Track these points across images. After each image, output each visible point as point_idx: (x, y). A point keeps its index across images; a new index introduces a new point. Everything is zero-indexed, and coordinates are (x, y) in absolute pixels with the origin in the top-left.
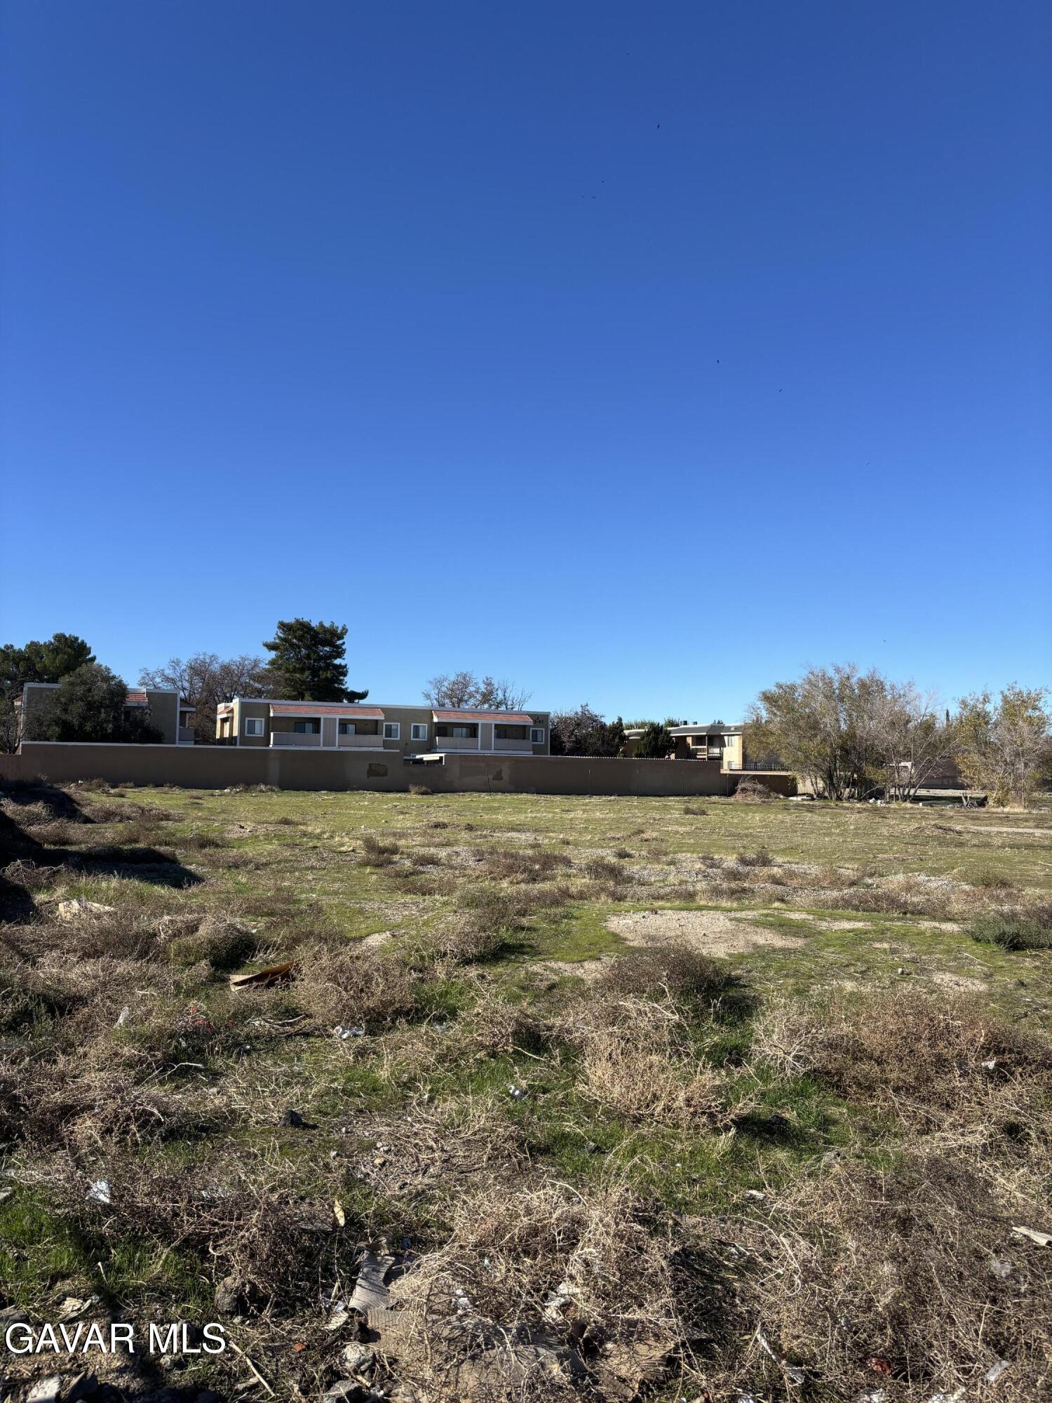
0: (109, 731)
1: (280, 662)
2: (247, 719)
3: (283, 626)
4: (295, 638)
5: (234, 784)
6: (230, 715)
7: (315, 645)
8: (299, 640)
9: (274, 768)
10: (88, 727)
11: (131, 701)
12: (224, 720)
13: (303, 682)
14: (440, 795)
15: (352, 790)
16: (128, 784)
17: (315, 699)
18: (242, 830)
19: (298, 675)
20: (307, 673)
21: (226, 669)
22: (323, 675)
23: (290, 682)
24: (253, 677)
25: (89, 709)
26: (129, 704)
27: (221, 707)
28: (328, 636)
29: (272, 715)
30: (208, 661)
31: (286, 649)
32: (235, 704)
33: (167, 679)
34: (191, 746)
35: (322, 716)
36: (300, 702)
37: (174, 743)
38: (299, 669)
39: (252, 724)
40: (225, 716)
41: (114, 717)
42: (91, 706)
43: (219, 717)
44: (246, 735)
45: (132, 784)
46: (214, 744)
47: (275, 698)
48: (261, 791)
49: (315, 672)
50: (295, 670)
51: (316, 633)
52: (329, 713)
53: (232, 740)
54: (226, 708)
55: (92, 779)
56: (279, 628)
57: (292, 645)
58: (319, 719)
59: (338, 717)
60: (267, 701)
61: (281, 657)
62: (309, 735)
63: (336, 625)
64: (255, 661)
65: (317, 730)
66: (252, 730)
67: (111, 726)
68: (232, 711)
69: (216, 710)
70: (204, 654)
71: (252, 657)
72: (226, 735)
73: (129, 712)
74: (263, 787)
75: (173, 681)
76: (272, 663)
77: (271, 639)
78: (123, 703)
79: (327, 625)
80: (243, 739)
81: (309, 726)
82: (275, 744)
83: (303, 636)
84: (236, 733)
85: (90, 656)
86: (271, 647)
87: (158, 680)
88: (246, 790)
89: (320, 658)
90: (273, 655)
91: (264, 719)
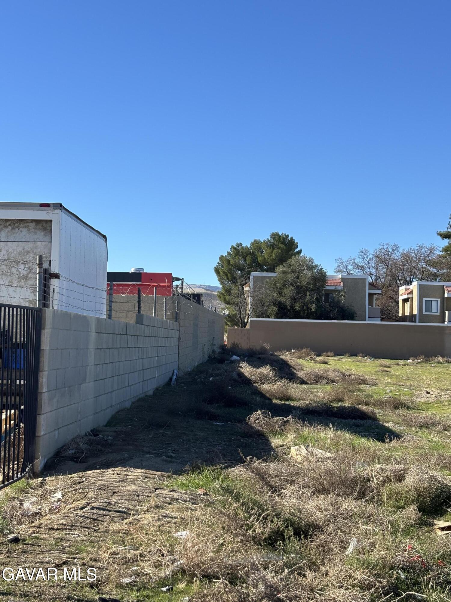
0: (313, 310)
2: (425, 299)
6: (410, 296)
9: (450, 344)
10: (297, 307)
11: (330, 286)
12: (405, 301)
16: (329, 354)
18: (428, 395)
24: (429, 263)
25: (298, 293)
26: (328, 288)
27: (402, 289)
29: (446, 295)
30: (390, 250)
32: (414, 286)
33: (358, 267)
34: (379, 322)
37: (365, 320)
39: (429, 303)
40: (406, 297)
41: (317, 299)
42: (300, 290)
43: (401, 298)
44: (425, 313)
45: (332, 354)
46: (397, 321)
47: (449, 281)
48: (439, 362)
53: (412, 318)
54: (406, 290)
55: (302, 349)
60: (442, 283)
64: (431, 249)
66: (429, 309)
67: (314, 306)
68: (411, 293)
69: (397, 292)
70: (388, 244)
71: (428, 246)
72: (407, 313)
73: (328, 294)
74: (440, 359)
75: (362, 268)
76: (446, 250)
78: (323, 287)
80: (422, 316)
82: (449, 321)
84: (415, 312)
85: (297, 250)
86: (445, 236)
87: (350, 267)
88: (426, 361)
90: (446, 242)
91: (439, 300)
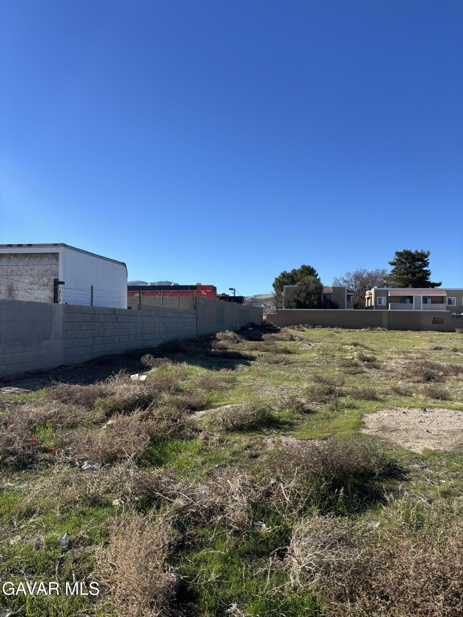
0: (315, 304)
1: (397, 270)
2: (378, 297)
3: (398, 254)
4: (404, 259)
5: (366, 327)
6: (370, 296)
7: (414, 261)
8: (406, 260)
9: (385, 320)
10: (307, 302)
11: (325, 291)
12: (368, 298)
13: (408, 279)
15: (424, 330)
16: (319, 326)
17: (413, 287)
19: (405, 276)
20: (409, 275)
21: (370, 275)
22: (418, 276)
23: (402, 280)
24: (385, 279)
25: (307, 295)
26: (324, 293)
27: (367, 292)
28: (420, 257)
29: (389, 295)
30: (362, 272)
31: (399, 264)
32: (372, 291)
33: (345, 281)
34: (353, 310)
35: (414, 295)
36: (407, 289)
37: (345, 309)
38: (406, 273)
39: (380, 300)
40: (368, 296)
41: (317, 298)
42: (309, 294)
43: (366, 297)
44: (378, 305)
45: (321, 326)
46: (365, 309)
47: (394, 288)
48: (379, 330)
49: (413, 274)
50: (404, 274)
51: (414, 256)
52: (418, 293)
53: (371, 307)
54: (369, 293)
55: (305, 324)
56: (396, 254)
57: (402, 262)
58: (412, 296)
59: (422, 295)
60: (387, 289)
61: (397, 268)
62: (408, 304)
63: (424, 251)
64: (383, 271)
65: (412, 302)
66: (380, 303)
67: (316, 302)
68: (371, 294)
69: (365, 295)
70: (361, 269)
71: (382, 269)
72: (369, 305)
73: (325, 296)
74: (379, 328)
75: (347, 282)
76: (393, 271)
77: (392, 260)
78: (321, 292)
79: (419, 251)
80: (377, 307)
81: (408, 300)
82: (391, 309)
83: (407, 257)
84: (373, 304)
86: (392, 264)
87: (341, 282)
88: (371, 330)
89: (416, 268)
90: (393, 267)
91: (385, 297)
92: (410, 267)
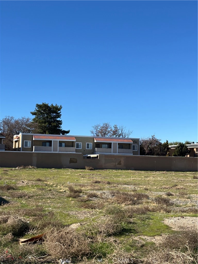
1: (37, 119)
2: (25, 141)
3: (38, 106)
4: (42, 110)
5: (19, 166)
7: (50, 113)
8: (44, 111)
9: (35, 160)
13: (45, 127)
14: (97, 170)
15: (64, 168)
17: (50, 134)
18: (23, 183)
19: (43, 124)
20: (47, 123)
21: (17, 122)
22: (53, 124)
23: (40, 127)
24: (27, 125)
27: (15, 136)
28: (55, 110)
29: (34, 139)
30: (10, 119)
31: (39, 115)
32: (20, 135)
34: (4, 151)
35: (52, 140)
36: (44, 135)
38: (44, 122)
39: (26, 143)
40: (16, 140)
43: (14, 140)
44: (24, 147)
46: (12, 150)
47: (35, 133)
48: (30, 168)
49: (50, 123)
50: (42, 123)
51: (50, 108)
52: (56, 139)
53: (19, 149)
54: (17, 137)
56: (36, 106)
57: (41, 113)
58: (52, 141)
59: (58, 140)
60: (32, 134)
61: (37, 118)
62: (48, 147)
63: (58, 105)
64: (28, 119)
65: (50, 145)
66: (26, 145)
69: (12, 138)
70: (9, 116)
71: (27, 118)
72: (17, 147)
74: (30, 167)
76: (34, 120)
77: (33, 111)
79: (54, 105)
80: (23, 149)
81: (48, 144)
82: (35, 150)
83: (45, 109)
84: (20, 146)
86: (34, 114)
88: (24, 168)
89: (52, 118)
90: (34, 117)
91: (31, 141)
92: (47, 117)
